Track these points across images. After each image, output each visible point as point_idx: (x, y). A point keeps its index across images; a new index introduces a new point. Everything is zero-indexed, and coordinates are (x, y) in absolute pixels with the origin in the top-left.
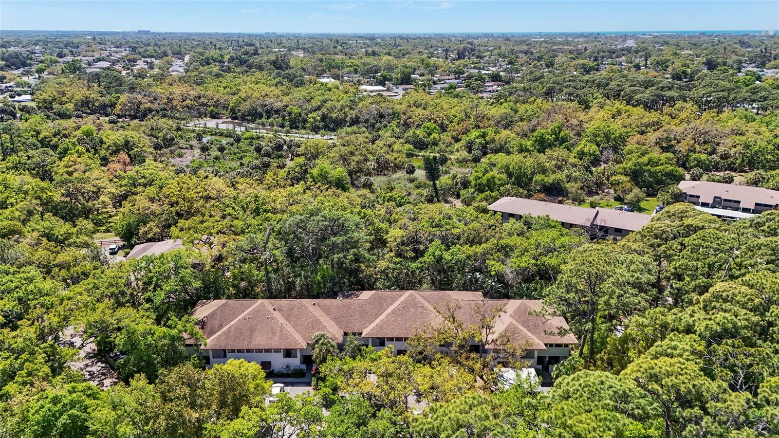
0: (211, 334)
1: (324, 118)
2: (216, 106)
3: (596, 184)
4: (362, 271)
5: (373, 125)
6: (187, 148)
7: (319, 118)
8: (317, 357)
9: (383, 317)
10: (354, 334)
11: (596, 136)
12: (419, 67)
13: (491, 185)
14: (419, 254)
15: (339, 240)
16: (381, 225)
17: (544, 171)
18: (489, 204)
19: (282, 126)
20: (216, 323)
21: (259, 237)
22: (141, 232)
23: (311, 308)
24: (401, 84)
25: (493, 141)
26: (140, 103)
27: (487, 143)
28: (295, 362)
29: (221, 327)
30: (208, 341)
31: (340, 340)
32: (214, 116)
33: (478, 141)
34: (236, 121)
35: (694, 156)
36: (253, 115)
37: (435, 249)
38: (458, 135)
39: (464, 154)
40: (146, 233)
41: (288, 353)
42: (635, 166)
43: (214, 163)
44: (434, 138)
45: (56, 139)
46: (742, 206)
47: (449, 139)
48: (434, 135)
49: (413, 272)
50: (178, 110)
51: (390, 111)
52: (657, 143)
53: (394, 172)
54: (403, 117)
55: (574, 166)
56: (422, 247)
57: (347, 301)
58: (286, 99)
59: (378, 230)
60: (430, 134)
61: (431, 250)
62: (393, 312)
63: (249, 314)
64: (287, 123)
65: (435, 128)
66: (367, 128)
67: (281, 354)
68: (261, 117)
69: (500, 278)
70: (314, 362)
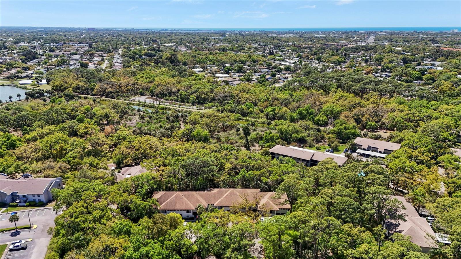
0: (161, 204)
1: (198, 97)
2: (143, 89)
3: (320, 138)
4: (215, 180)
5: (222, 102)
6: (132, 115)
7: (195, 98)
8: (199, 213)
9: (222, 198)
10: (211, 205)
11: (327, 111)
12: (248, 61)
13: (272, 139)
14: (237, 174)
15: (206, 169)
16: (223, 161)
17: (297, 132)
18: (270, 149)
19: (177, 101)
20: (162, 200)
21: (176, 168)
22: (124, 162)
23: (196, 195)
24: (238, 73)
25: (278, 113)
26: (106, 88)
27: (275, 114)
28: (191, 214)
29: (164, 202)
30: (161, 206)
31: (207, 207)
32: (142, 94)
33: (271, 113)
34: (153, 97)
35: (369, 123)
36: (162, 95)
37: (243, 172)
38: (262, 109)
39: (265, 119)
40: (126, 162)
41: (188, 211)
42: (338, 130)
43: (148, 125)
44: (251, 110)
45: (73, 113)
46: (379, 150)
47: (258, 111)
48: (251, 109)
49: (234, 181)
50: (124, 92)
51: (230, 94)
52: (353, 117)
53: (231, 130)
54: (237, 98)
55: (312, 129)
56: (238, 171)
57: (209, 192)
58: (179, 86)
59: (221, 163)
60: (249, 108)
61: (241, 172)
62: (226, 197)
63: (174, 197)
64: (179, 100)
65: (251, 105)
66: (219, 103)
67: (186, 212)
68: (166, 96)
69: (267, 183)
70: (197, 214)
